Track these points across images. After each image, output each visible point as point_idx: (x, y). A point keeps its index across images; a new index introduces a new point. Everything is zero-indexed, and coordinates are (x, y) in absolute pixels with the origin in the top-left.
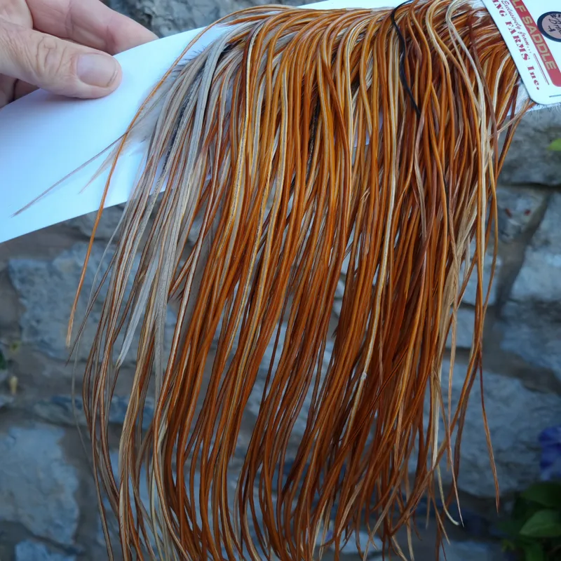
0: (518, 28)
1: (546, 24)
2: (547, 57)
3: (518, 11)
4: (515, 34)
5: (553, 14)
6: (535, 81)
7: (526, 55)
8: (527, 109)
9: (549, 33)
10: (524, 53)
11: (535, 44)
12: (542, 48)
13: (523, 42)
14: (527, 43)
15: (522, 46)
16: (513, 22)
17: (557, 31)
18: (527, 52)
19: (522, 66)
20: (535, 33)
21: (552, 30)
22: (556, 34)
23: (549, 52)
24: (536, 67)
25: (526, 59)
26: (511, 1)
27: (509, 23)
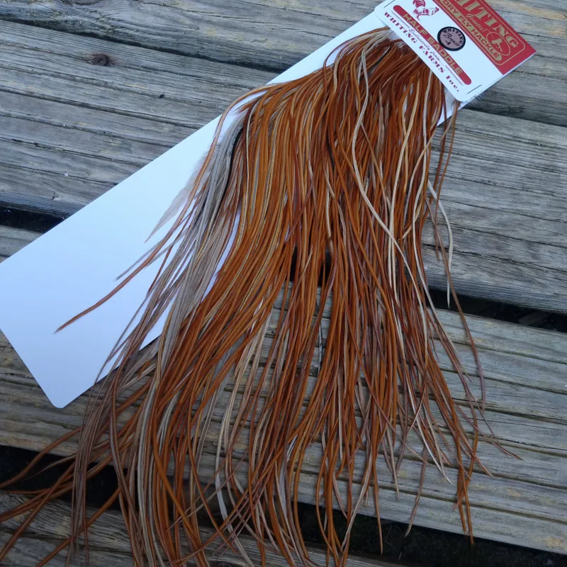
0: (428, 49)
1: (444, 40)
2: (454, 66)
3: (422, 34)
4: (429, 55)
5: (443, 30)
6: (454, 86)
7: (441, 69)
8: (457, 108)
9: (448, 46)
10: (439, 67)
11: (444, 58)
12: (448, 59)
13: (436, 59)
14: (439, 59)
15: (436, 63)
16: (423, 45)
17: (452, 43)
18: (441, 66)
19: (442, 77)
20: (439, 50)
21: (449, 43)
22: (452, 46)
23: (454, 61)
24: (451, 75)
25: (442, 71)
26: (414, 28)
27: (421, 47)
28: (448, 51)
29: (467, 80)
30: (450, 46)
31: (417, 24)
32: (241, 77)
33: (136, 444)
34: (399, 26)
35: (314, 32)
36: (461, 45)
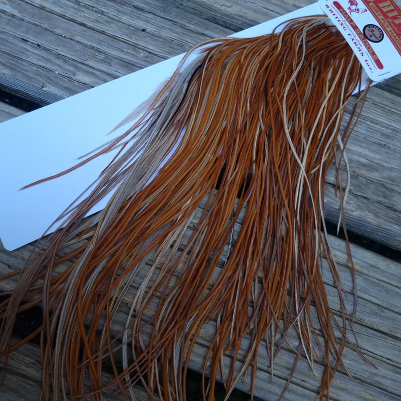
0: (355, 37)
1: (367, 33)
2: (372, 53)
3: (351, 25)
4: (354, 41)
6: (370, 68)
7: (362, 53)
8: (369, 85)
9: (370, 38)
10: (361, 52)
11: (365, 46)
12: (369, 48)
13: (359, 46)
14: (361, 46)
15: (359, 48)
16: (351, 33)
17: (373, 36)
18: (362, 51)
19: (362, 60)
20: (363, 39)
21: (371, 36)
22: (373, 38)
23: (372, 50)
24: (368, 59)
25: (362, 55)
26: (347, 19)
27: (349, 34)
28: (369, 41)
29: (380, 66)
30: (372, 38)
31: (349, 17)
32: (207, 29)
33: (64, 291)
34: (335, 16)
35: (269, 9)
36: (380, 39)
